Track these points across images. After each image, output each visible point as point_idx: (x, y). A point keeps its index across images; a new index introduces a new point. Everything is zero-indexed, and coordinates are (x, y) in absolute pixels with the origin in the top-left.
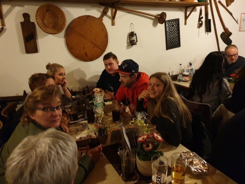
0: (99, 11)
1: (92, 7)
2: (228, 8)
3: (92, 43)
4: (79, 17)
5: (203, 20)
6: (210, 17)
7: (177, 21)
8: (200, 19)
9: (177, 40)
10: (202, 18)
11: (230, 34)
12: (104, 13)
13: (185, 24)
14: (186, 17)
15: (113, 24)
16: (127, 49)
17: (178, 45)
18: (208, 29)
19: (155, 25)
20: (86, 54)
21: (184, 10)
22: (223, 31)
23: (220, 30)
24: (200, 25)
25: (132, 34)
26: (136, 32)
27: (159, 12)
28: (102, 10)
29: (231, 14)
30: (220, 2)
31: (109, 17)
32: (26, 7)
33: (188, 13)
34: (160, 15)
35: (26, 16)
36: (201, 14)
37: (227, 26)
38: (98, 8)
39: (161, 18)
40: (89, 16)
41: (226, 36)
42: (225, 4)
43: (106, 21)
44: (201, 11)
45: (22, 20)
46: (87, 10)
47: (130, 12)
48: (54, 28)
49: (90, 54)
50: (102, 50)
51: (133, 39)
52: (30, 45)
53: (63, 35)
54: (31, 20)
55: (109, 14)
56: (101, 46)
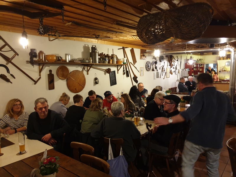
1: (78, 66)
2: (134, 65)
3: (79, 84)
4: (73, 71)
5: (125, 71)
6: (128, 70)
7: (114, 72)
8: (124, 71)
9: (115, 81)
10: (125, 70)
11: (137, 77)
12: (84, 69)
13: (118, 73)
14: (118, 70)
15: (88, 74)
17: (115, 83)
18: (128, 76)
19: (105, 74)
20: (76, 89)
21: (117, 66)
23: (133, 76)
24: (124, 74)
25: (96, 79)
26: (98, 78)
27: (107, 68)
28: (83, 67)
29: (136, 68)
30: (131, 63)
31: (86, 70)
32: (51, 67)
33: (119, 68)
34: (107, 69)
35: (50, 71)
36: (124, 68)
37: (135, 74)
38: (81, 67)
39: (108, 71)
40: (77, 70)
41: (135, 79)
42: (133, 64)
43: (85, 73)
44: (124, 67)
45: (49, 73)
46: (76, 67)
47: (94, 68)
48: (62, 77)
49: (77, 89)
50: (83, 87)
51: (97, 81)
52: (51, 85)
53: (66, 80)
54: (52, 73)
55: (86, 69)
56: (82, 85)
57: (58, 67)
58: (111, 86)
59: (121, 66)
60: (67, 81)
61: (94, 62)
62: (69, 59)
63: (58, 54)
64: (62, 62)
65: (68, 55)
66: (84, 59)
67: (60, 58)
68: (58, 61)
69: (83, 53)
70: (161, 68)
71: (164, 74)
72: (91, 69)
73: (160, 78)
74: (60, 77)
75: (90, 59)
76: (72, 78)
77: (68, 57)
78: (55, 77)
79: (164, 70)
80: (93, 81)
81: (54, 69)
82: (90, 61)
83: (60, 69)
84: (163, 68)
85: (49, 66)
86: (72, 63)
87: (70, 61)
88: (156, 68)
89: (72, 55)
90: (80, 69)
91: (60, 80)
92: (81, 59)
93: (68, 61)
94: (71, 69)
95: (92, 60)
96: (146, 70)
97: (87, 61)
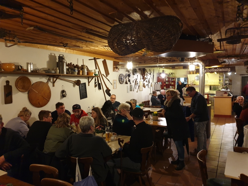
0: (46, 79)
1: (43, 77)
2: (107, 77)
3: (43, 97)
4: (36, 82)
5: (97, 83)
6: (100, 82)
7: (85, 84)
8: (95, 83)
9: (85, 94)
10: (96, 82)
11: (110, 90)
12: (49, 80)
13: (89, 85)
14: (89, 82)
15: (53, 86)
16: (60, 99)
17: (86, 97)
18: (100, 88)
19: (74, 86)
20: (39, 103)
21: (87, 78)
22: (106, 89)
23: (105, 89)
24: (96, 86)
25: (63, 91)
26: (65, 90)
27: (76, 79)
28: (48, 78)
29: (109, 81)
30: (103, 74)
31: (51, 82)
32: (8, 77)
33: (90, 80)
34: (77, 81)
35: (8, 82)
36: (95, 80)
37: (108, 87)
38: (46, 78)
39: (78, 82)
40: (41, 82)
41: (108, 91)
42: (105, 76)
43: (50, 84)
44: (95, 79)
45: (5, 84)
46: (40, 78)
47: (61, 79)
48: (23, 88)
49: (41, 103)
50: (48, 100)
51: (64, 94)
52: (8, 99)
53: (27, 92)
54: (10, 84)
55: (52, 80)
56: (47, 98)
57: (18, 77)
58: (81, 99)
59: (92, 78)
60: (28, 94)
61: (61, 72)
62: (31, 69)
63: (18, 63)
64: (22, 71)
65: (30, 64)
66: (49, 69)
67: (20, 68)
68: (18, 70)
69: (49, 63)
70: (134, 81)
71: (137, 87)
72: (58, 80)
73: (134, 91)
74: (20, 90)
75: (56, 69)
76: (35, 91)
77: (31, 67)
78: (14, 89)
79: (138, 84)
80: (59, 94)
81: (12, 80)
82: (57, 72)
83: (20, 79)
84: (136, 81)
86: (35, 73)
87: (32, 71)
88: (129, 81)
89: (36, 64)
90: (44, 80)
91: (20, 93)
92: (46, 69)
93: (29, 71)
94: (34, 80)
95: (58, 71)
96: (119, 83)
97: (53, 72)
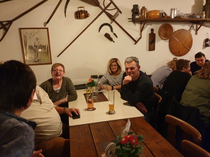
1: (186, 24)
3: (183, 45)
4: (178, 30)
12: (192, 27)
15: (196, 34)
16: (202, 49)
20: (179, 52)
25: (207, 40)
28: (191, 25)
31: (194, 30)
32: (153, 25)
35: (152, 30)
38: (189, 25)
40: (183, 29)
43: (193, 32)
45: (150, 32)
46: (183, 26)
47: (206, 26)
48: (165, 36)
49: (181, 52)
51: (207, 43)
53: (168, 40)
54: (154, 32)
55: (195, 28)
56: (188, 46)
57: (161, 25)
60: (170, 41)
62: (174, 15)
63: (163, 10)
64: (166, 18)
65: (174, 9)
66: (194, 14)
67: (164, 15)
68: (162, 17)
69: (194, 7)
72: (202, 27)
74: (162, 37)
75: (202, 14)
76: (176, 39)
77: (174, 13)
78: (157, 37)
80: (202, 43)
81: (156, 27)
83: (163, 27)
85: (151, 25)
86: (179, 20)
87: (175, 18)
89: (180, 10)
90: (186, 27)
91: (162, 41)
92: (190, 15)
93: (173, 17)
94: (176, 27)
95: (204, 16)
97: (198, 17)
